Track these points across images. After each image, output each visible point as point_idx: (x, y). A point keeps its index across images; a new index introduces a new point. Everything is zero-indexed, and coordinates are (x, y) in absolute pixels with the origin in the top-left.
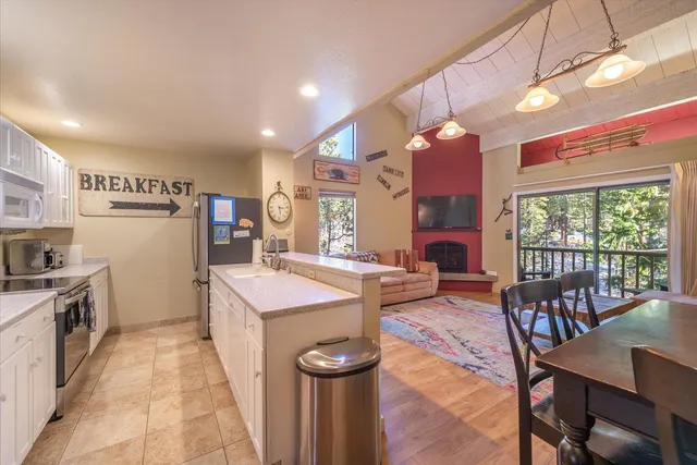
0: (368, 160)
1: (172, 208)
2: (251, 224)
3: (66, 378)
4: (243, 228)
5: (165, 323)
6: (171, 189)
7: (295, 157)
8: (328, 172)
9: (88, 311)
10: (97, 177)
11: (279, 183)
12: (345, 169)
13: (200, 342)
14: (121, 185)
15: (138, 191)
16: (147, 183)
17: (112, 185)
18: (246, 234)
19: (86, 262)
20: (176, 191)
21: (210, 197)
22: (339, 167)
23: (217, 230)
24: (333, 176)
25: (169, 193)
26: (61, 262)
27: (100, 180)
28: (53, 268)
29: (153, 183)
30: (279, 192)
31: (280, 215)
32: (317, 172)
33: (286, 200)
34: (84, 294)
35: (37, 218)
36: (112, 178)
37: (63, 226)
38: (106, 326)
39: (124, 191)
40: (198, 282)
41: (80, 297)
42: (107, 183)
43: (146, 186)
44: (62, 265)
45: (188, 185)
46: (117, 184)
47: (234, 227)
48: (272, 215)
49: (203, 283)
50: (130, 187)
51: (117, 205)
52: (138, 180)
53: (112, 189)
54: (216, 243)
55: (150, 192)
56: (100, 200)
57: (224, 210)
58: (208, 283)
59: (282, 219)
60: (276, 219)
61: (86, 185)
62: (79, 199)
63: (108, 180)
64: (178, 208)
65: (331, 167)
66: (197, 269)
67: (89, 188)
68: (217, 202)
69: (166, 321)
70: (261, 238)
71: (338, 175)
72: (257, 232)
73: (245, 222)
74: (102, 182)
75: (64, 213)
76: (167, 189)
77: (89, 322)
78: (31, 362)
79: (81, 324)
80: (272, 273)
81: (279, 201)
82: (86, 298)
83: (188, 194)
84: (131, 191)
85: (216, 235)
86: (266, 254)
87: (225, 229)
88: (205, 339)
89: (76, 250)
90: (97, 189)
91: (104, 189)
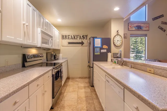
0: (153, 20)
1: (82, 43)
2: (107, 47)
3: (55, 96)
4: (104, 49)
5: (80, 78)
6: (82, 38)
7: (124, 20)
8: (134, 27)
9: (61, 74)
10: (65, 35)
11: (117, 31)
12: (142, 25)
13: (90, 87)
14: (70, 38)
15: (74, 39)
16: (76, 36)
17: (68, 37)
18: (105, 51)
19: (63, 58)
20: (83, 38)
21: (94, 38)
22: (139, 24)
23: (96, 49)
24: (137, 28)
25: (81, 39)
26: (58, 58)
27: (66, 36)
28: (56, 60)
29: (78, 36)
30: (118, 35)
31: (118, 44)
32: (129, 28)
33: (120, 38)
34: (60, 68)
35: (51, 45)
36: (68, 36)
37: (58, 49)
38: (67, 77)
39: (71, 39)
40: (89, 67)
41: (59, 69)
42: (67, 37)
43: (76, 37)
44: (58, 59)
45: (86, 36)
46: (69, 37)
47: (101, 48)
48: (115, 43)
49: (91, 67)
50: (72, 38)
51: (69, 43)
52: (74, 36)
53: (68, 39)
54: (95, 54)
55: (77, 39)
56: (66, 42)
57: (98, 42)
58: (93, 67)
59: (119, 45)
60: (117, 45)
61: (63, 38)
62: (62, 42)
63: (67, 36)
64: (84, 43)
65: (135, 25)
66: (89, 62)
67: (63, 39)
68: (96, 40)
69: (80, 77)
70: (111, 52)
71: (139, 28)
72: (109, 50)
73: (105, 47)
74: (66, 37)
75: (58, 46)
76: (81, 38)
77: (61, 77)
78: (43, 92)
79: (59, 78)
80: (119, 67)
81: (118, 38)
82: (61, 70)
83: (86, 39)
84: (72, 39)
85: (95, 51)
86: (113, 58)
87: (98, 49)
88: (92, 86)
89: (61, 55)
90: (65, 39)
91: (67, 39)
